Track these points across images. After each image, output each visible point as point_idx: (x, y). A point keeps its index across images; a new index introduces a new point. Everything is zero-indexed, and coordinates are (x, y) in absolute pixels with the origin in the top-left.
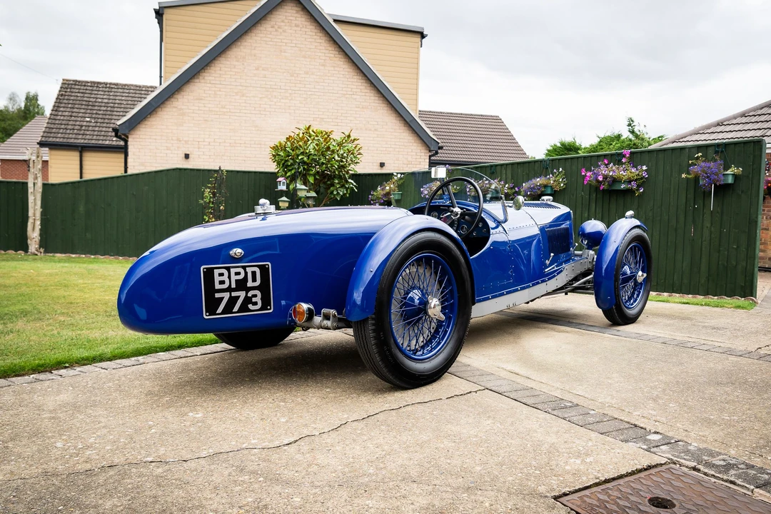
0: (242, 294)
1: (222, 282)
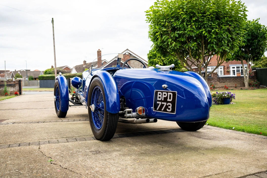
0: (165, 104)
1: (160, 97)
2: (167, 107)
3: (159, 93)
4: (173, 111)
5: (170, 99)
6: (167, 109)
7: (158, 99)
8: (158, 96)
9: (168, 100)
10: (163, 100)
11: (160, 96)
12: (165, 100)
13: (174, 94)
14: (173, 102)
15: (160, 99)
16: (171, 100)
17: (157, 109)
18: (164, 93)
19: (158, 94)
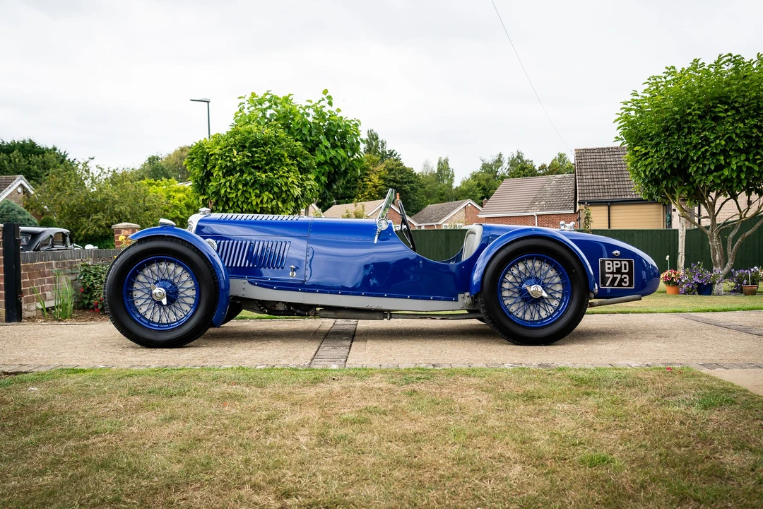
2: (622, 280)
3: (607, 262)
4: (630, 284)
5: (625, 269)
6: (623, 283)
7: (607, 271)
8: (607, 266)
9: (623, 271)
10: (615, 271)
11: (609, 266)
12: (619, 271)
13: (630, 263)
14: (630, 273)
15: (611, 271)
16: (627, 271)
17: (608, 284)
18: (615, 262)
19: (606, 264)
